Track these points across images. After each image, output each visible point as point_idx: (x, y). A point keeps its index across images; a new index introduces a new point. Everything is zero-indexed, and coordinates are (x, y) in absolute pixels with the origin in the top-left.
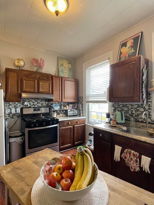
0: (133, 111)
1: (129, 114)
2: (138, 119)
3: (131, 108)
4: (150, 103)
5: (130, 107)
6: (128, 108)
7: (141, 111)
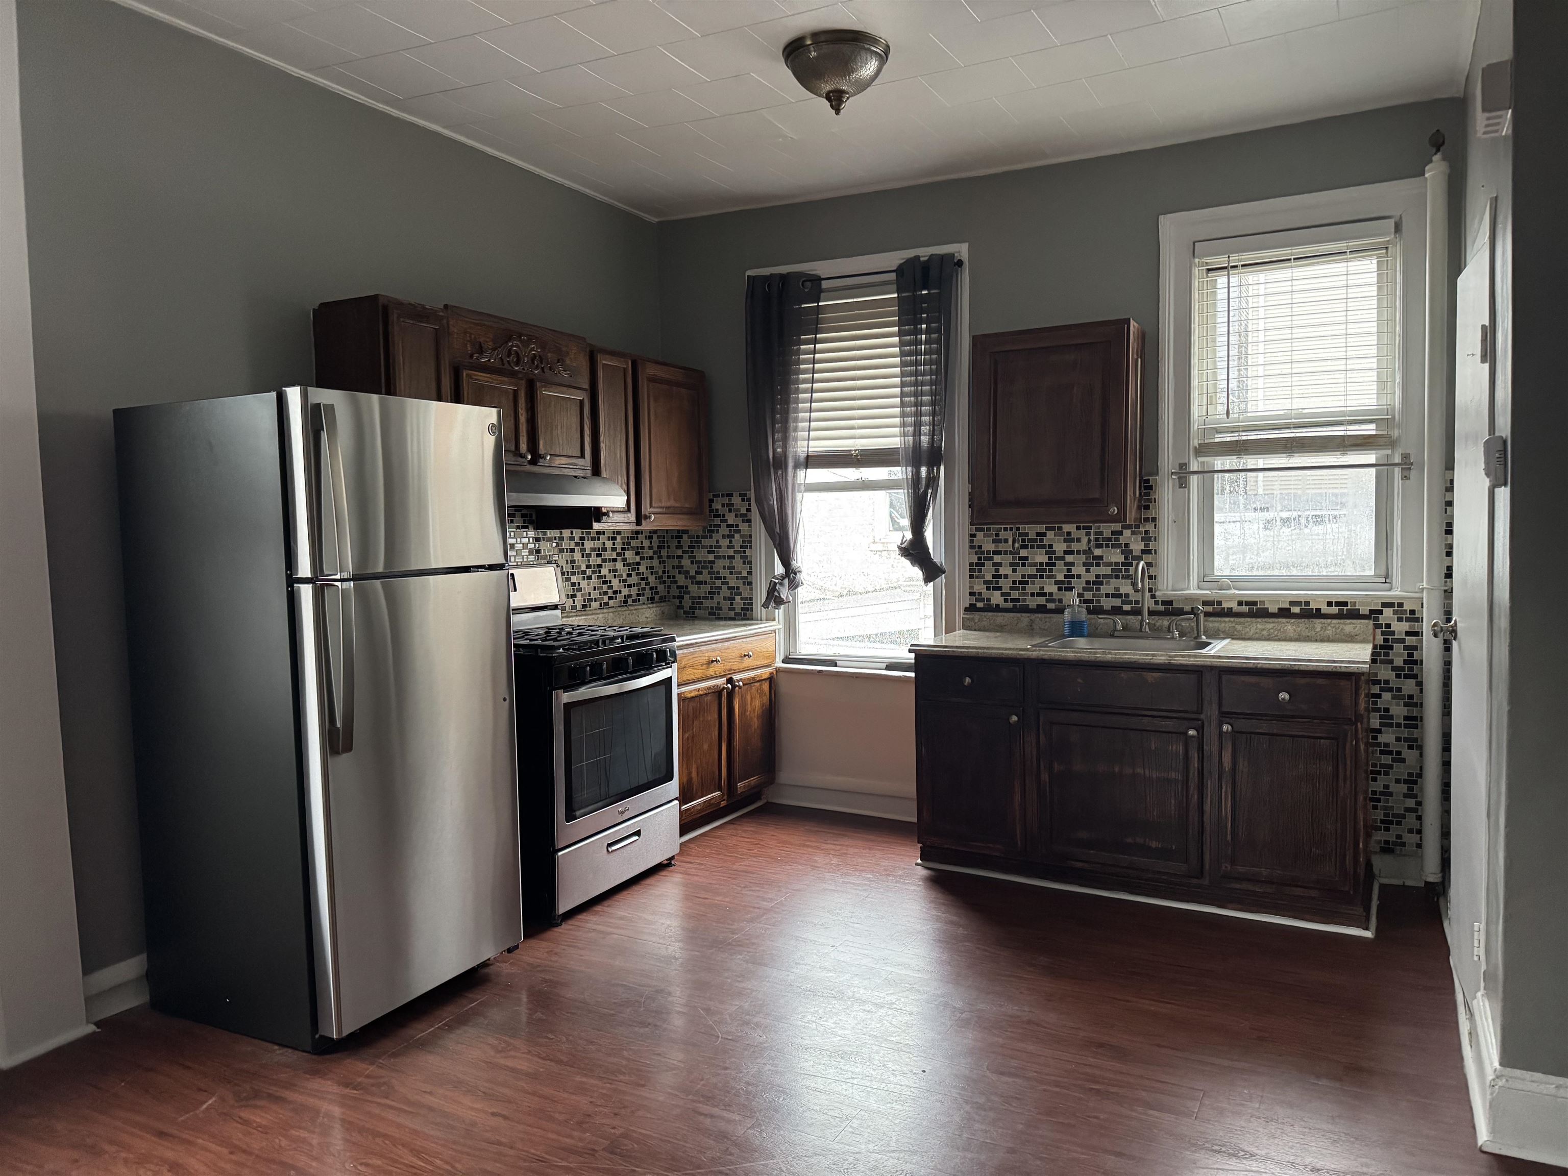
0: (1072, 564)
1: (1056, 583)
2: (1099, 601)
3: (1066, 552)
4: (1149, 526)
5: (1060, 547)
6: (1050, 550)
7: (1110, 564)
